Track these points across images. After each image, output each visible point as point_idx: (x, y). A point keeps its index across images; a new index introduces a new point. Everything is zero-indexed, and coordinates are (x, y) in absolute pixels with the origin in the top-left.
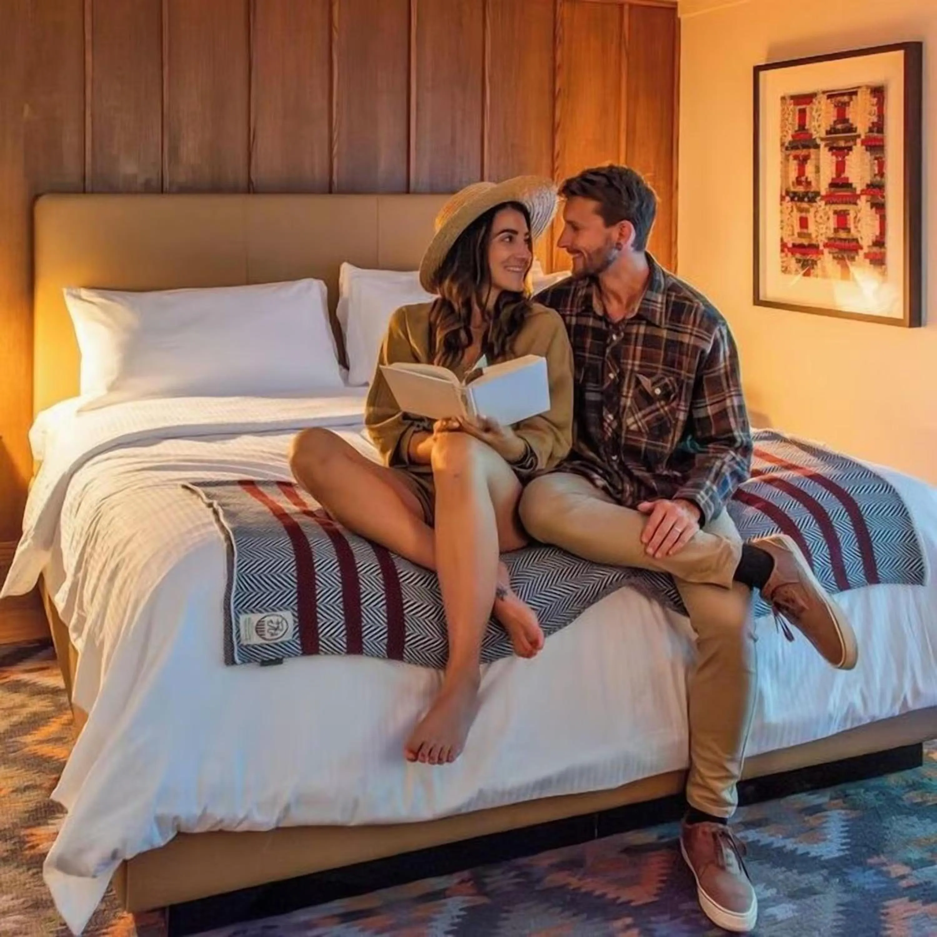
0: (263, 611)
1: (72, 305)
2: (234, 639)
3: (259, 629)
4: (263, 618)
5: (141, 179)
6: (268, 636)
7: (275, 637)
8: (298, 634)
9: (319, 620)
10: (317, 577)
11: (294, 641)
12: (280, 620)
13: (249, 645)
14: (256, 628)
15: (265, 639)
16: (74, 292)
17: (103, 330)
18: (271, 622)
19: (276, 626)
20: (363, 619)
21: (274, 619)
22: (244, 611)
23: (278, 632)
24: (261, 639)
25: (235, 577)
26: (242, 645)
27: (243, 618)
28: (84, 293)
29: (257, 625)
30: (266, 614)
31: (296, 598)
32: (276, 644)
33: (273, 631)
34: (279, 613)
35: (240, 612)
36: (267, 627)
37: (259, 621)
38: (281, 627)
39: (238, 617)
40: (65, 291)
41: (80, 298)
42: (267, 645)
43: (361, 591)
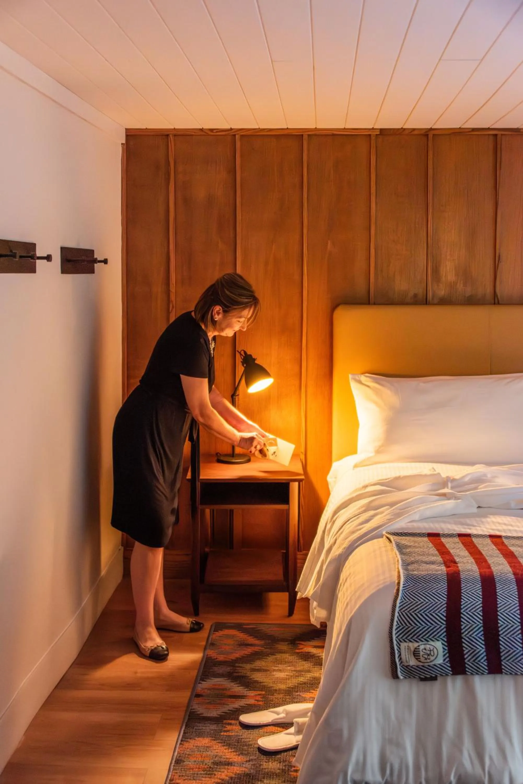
0: (418, 640)
1: (354, 386)
2: (397, 660)
3: (416, 653)
4: (419, 646)
5: (411, 294)
6: (422, 659)
7: (428, 661)
8: (448, 659)
9: (464, 649)
10: (462, 615)
11: (444, 664)
12: (432, 648)
13: (409, 666)
14: (414, 654)
15: (420, 661)
16: (357, 377)
17: (373, 406)
18: (425, 649)
19: (429, 652)
20: (501, 646)
21: (428, 647)
22: (404, 640)
23: (431, 657)
24: (416, 661)
25: (396, 614)
26: (403, 665)
27: (403, 645)
28: (363, 378)
29: (414, 651)
30: (421, 643)
31: (445, 632)
32: (429, 666)
33: (426, 656)
34: (431, 643)
35: (401, 641)
36: (421, 653)
37: (416, 649)
38: (432, 654)
39: (400, 645)
40: (350, 376)
41: (360, 382)
42: (423, 666)
43: (499, 625)
